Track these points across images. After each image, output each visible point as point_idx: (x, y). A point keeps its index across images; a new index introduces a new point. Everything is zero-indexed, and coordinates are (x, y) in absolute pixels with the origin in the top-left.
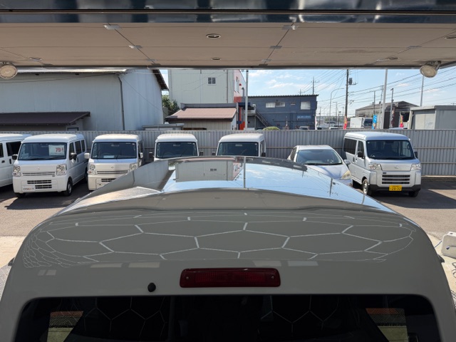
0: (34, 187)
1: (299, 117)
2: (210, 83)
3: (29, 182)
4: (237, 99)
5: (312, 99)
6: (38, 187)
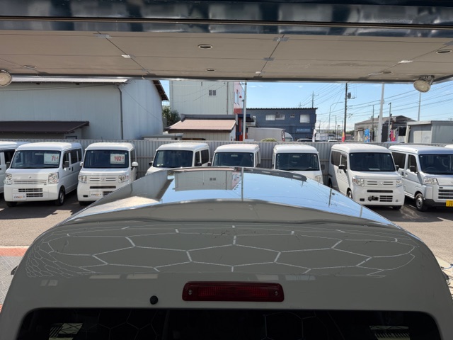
0: (25, 195)
1: (298, 130)
2: (210, 94)
3: (20, 190)
4: (237, 110)
5: (311, 112)
6: (28, 195)
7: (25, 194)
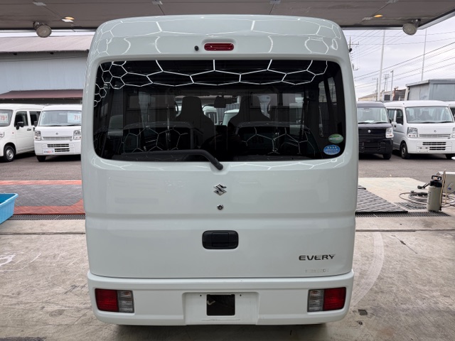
7: (53, 149)
